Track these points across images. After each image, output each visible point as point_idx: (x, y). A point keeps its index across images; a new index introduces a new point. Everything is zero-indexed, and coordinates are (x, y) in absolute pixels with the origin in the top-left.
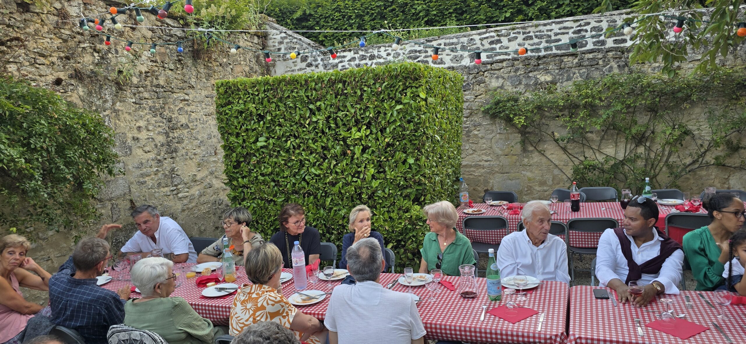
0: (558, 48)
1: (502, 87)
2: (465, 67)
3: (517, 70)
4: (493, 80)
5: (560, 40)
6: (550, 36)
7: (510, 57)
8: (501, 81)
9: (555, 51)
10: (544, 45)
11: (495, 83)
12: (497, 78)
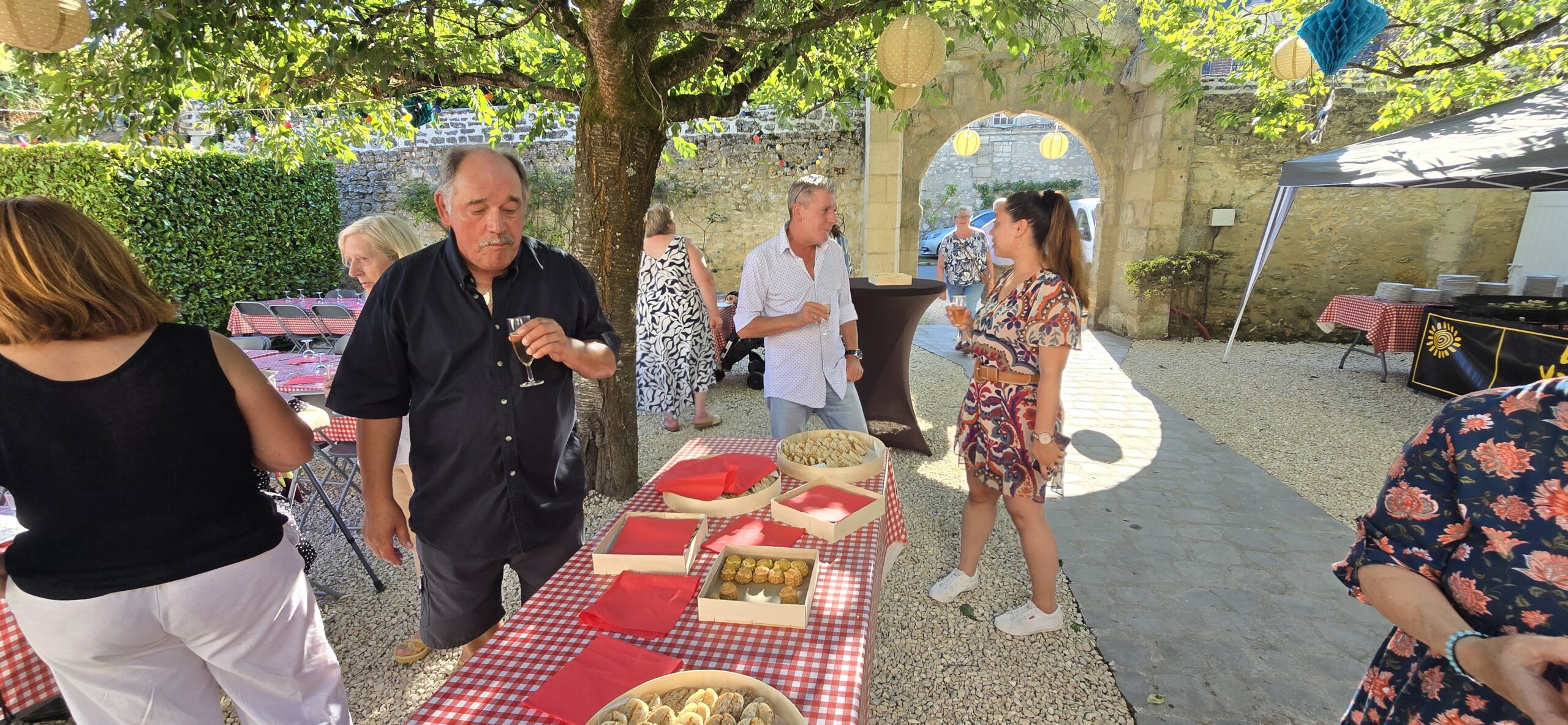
0: (472, 139)
1: (423, 178)
2: (385, 153)
3: (435, 160)
4: (413, 170)
5: (473, 131)
6: (464, 126)
7: (427, 146)
8: (421, 171)
9: (469, 143)
10: (460, 134)
11: (416, 174)
12: (417, 168)
